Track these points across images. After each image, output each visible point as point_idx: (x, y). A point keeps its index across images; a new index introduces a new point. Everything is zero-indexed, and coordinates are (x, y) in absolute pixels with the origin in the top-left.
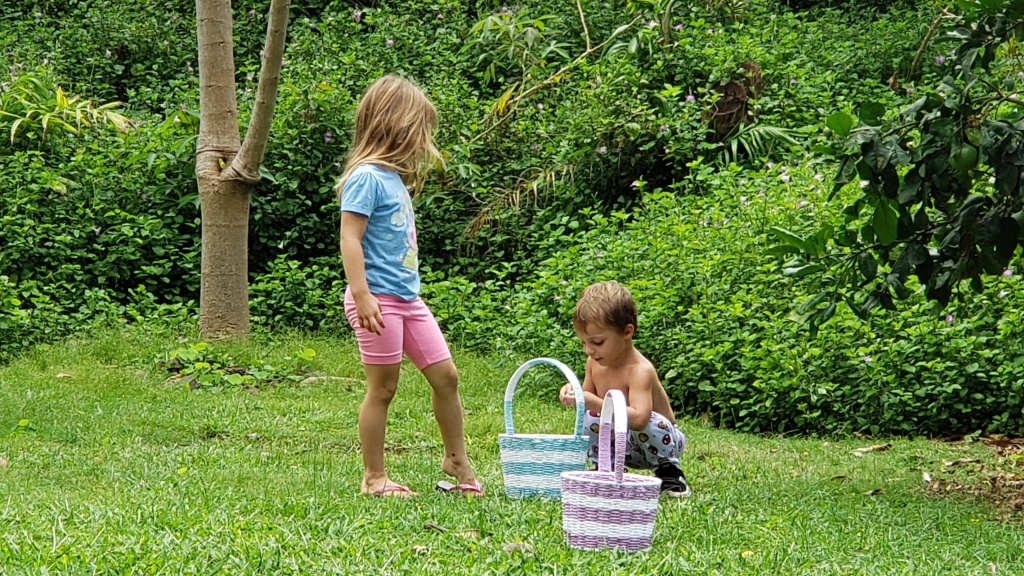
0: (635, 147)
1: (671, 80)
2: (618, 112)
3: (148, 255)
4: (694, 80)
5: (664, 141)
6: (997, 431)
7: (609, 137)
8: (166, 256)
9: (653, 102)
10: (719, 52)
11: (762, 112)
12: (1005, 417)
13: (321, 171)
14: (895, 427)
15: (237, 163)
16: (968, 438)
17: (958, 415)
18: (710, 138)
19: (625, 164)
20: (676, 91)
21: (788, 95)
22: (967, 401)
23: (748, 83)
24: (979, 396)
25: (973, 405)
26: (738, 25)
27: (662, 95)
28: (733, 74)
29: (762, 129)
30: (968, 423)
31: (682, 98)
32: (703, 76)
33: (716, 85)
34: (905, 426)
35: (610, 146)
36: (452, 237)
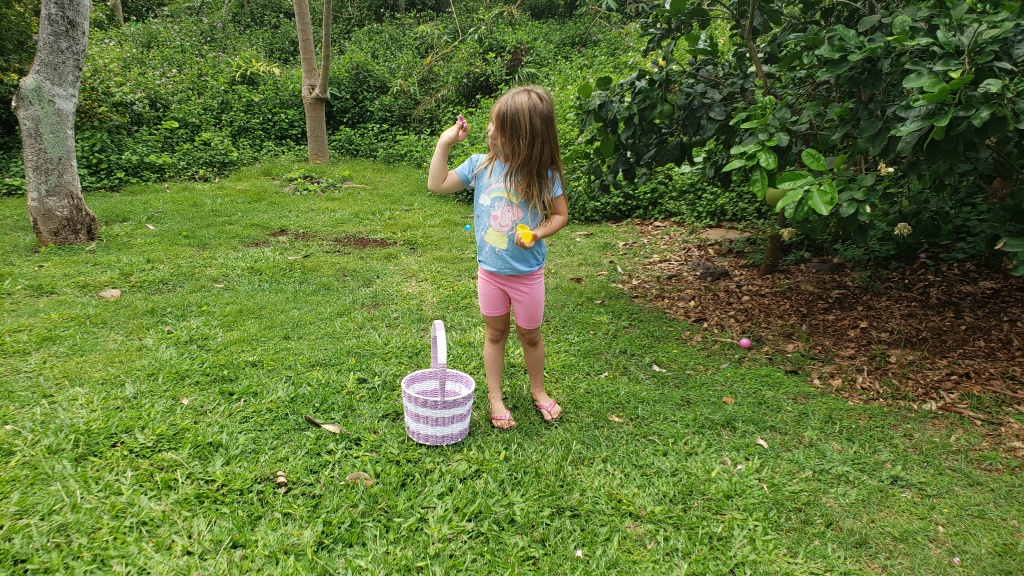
0: (477, 79)
1: (491, 50)
2: (471, 64)
3: (292, 126)
4: (500, 50)
5: (489, 76)
6: (637, 217)
7: (468, 74)
8: (299, 126)
9: (485, 60)
10: (510, 38)
11: (527, 63)
12: (641, 211)
13: (359, 90)
14: (592, 219)
15: (317, 91)
16: (625, 222)
17: (620, 211)
18: (507, 74)
19: (474, 86)
20: (493, 55)
21: (537, 55)
22: (624, 204)
23: (521, 51)
24: (629, 202)
25: (627, 206)
26: (517, 27)
27: (488, 57)
28: (515, 47)
29: (527, 70)
30: (624, 214)
31: (496, 58)
32: (504, 48)
33: (509, 52)
34: (597, 218)
35: (468, 79)
36: (410, 116)
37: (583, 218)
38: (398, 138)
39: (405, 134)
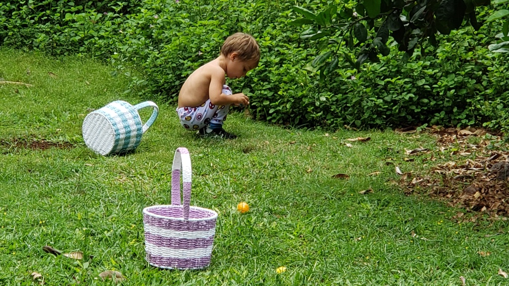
6: (437, 124)
12: (442, 114)
14: (372, 122)
16: (419, 129)
17: (412, 113)
22: (418, 104)
24: (426, 101)
25: (422, 106)
30: (419, 118)
34: (378, 122)
37: (358, 123)
38: (68, 17)
39: (78, 12)
